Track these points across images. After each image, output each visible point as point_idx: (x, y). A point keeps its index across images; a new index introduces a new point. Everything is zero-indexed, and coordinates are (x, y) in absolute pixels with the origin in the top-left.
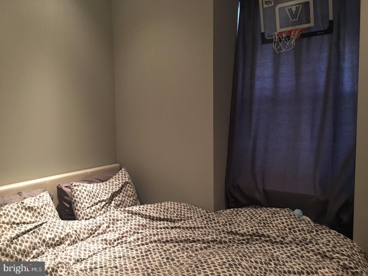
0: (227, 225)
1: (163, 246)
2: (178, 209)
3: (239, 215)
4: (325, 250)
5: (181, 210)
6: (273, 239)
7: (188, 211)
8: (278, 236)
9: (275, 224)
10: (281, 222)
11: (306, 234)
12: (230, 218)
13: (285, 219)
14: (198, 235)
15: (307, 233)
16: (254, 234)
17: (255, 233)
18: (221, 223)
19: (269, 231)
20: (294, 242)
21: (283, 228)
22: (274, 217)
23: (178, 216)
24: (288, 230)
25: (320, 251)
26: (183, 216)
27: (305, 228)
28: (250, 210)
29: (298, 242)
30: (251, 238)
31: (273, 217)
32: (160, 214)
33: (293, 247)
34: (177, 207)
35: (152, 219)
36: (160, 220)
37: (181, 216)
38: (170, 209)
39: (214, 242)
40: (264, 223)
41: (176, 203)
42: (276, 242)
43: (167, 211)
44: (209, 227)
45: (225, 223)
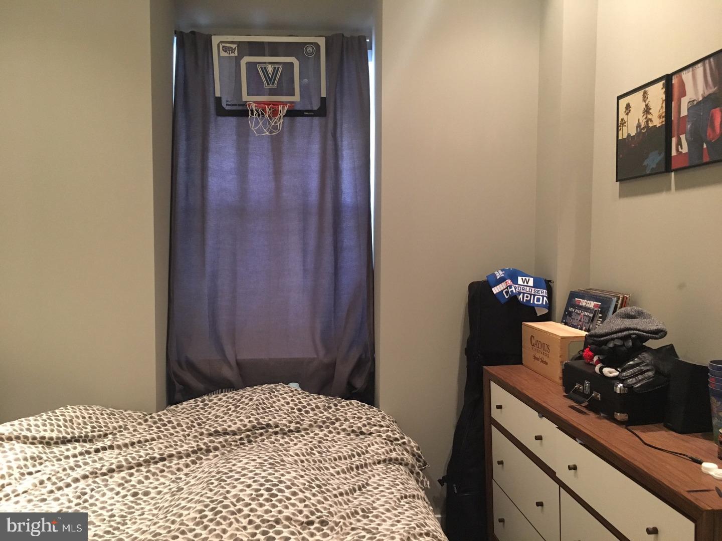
0: (194, 427)
1: (107, 481)
2: (90, 418)
3: (210, 407)
4: (360, 425)
5: (97, 418)
6: (284, 428)
7: (110, 418)
8: (290, 422)
9: (278, 406)
10: (284, 402)
11: (323, 413)
12: (197, 415)
13: (290, 396)
14: (158, 449)
15: (323, 411)
16: (254, 427)
17: (256, 424)
18: (184, 426)
19: (275, 418)
20: (315, 425)
21: (290, 410)
22: (273, 397)
23: (96, 430)
24: (297, 412)
25: (354, 428)
26: (104, 428)
27: (319, 404)
28: (227, 395)
29: (321, 424)
30: (252, 434)
31: (271, 398)
32: (60, 432)
33: (316, 432)
34: (88, 414)
35: (47, 443)
36: (65, 441)
37: (102, 429)
38: (75, 419)
39: (197, 453)
40: (263, 408)
41: (81, 407)
42: (290, 431)
43: (70, 424)
44: (165, 436)
45: (190, 423)
